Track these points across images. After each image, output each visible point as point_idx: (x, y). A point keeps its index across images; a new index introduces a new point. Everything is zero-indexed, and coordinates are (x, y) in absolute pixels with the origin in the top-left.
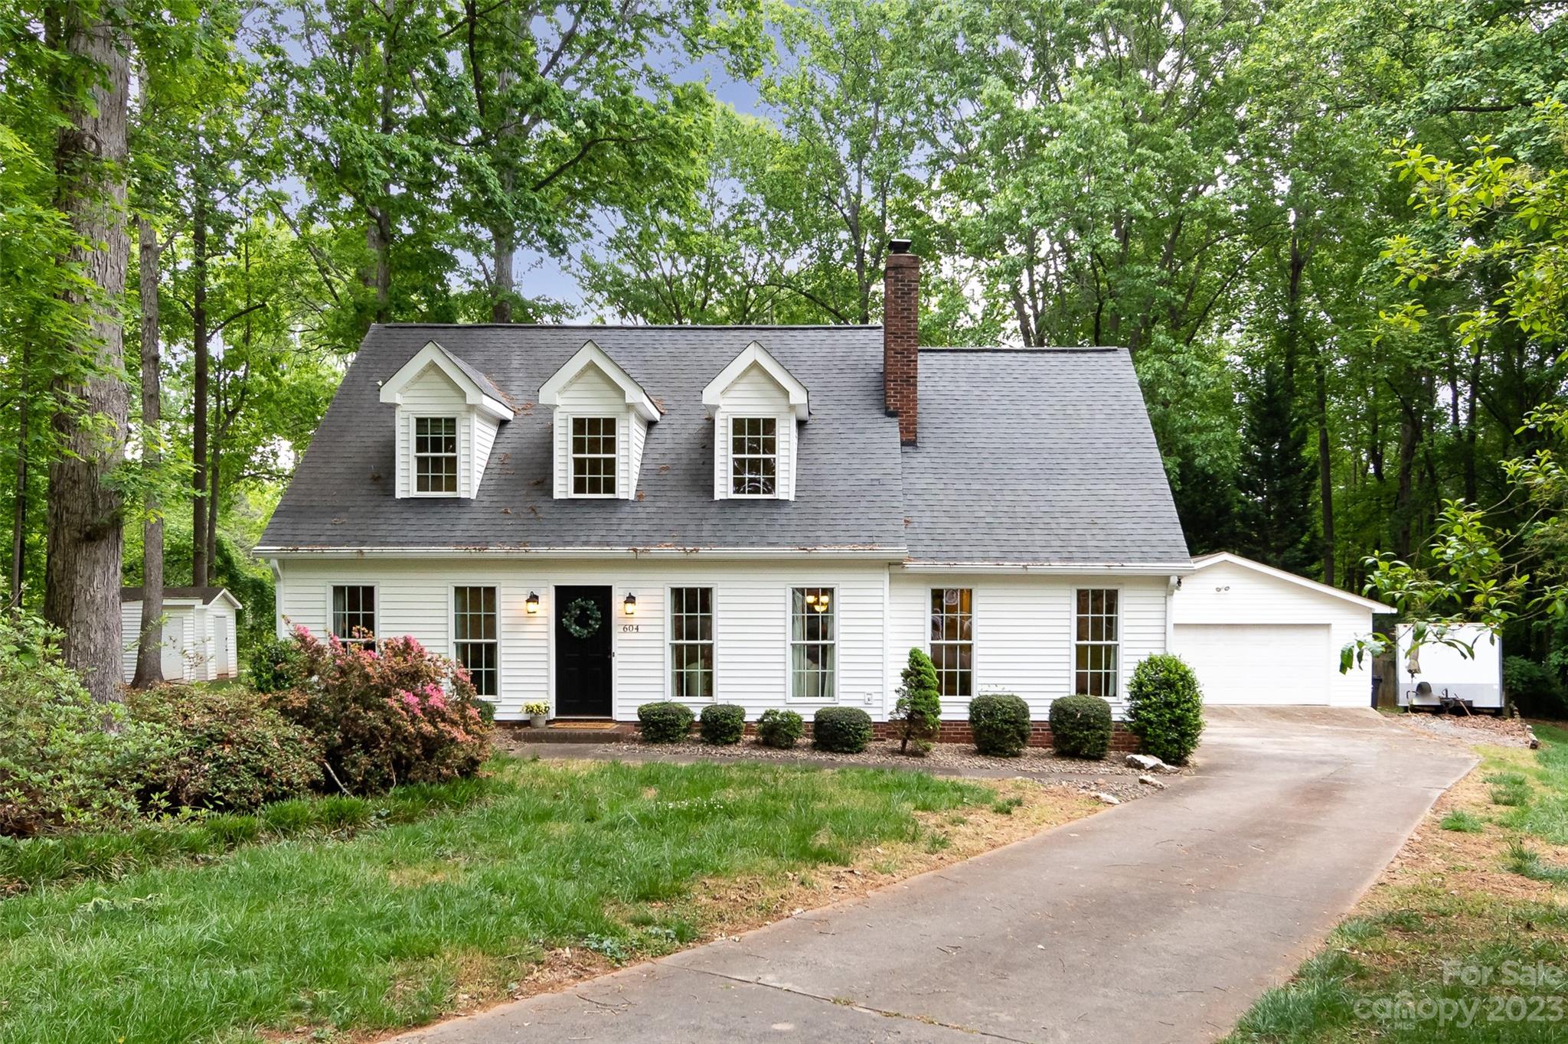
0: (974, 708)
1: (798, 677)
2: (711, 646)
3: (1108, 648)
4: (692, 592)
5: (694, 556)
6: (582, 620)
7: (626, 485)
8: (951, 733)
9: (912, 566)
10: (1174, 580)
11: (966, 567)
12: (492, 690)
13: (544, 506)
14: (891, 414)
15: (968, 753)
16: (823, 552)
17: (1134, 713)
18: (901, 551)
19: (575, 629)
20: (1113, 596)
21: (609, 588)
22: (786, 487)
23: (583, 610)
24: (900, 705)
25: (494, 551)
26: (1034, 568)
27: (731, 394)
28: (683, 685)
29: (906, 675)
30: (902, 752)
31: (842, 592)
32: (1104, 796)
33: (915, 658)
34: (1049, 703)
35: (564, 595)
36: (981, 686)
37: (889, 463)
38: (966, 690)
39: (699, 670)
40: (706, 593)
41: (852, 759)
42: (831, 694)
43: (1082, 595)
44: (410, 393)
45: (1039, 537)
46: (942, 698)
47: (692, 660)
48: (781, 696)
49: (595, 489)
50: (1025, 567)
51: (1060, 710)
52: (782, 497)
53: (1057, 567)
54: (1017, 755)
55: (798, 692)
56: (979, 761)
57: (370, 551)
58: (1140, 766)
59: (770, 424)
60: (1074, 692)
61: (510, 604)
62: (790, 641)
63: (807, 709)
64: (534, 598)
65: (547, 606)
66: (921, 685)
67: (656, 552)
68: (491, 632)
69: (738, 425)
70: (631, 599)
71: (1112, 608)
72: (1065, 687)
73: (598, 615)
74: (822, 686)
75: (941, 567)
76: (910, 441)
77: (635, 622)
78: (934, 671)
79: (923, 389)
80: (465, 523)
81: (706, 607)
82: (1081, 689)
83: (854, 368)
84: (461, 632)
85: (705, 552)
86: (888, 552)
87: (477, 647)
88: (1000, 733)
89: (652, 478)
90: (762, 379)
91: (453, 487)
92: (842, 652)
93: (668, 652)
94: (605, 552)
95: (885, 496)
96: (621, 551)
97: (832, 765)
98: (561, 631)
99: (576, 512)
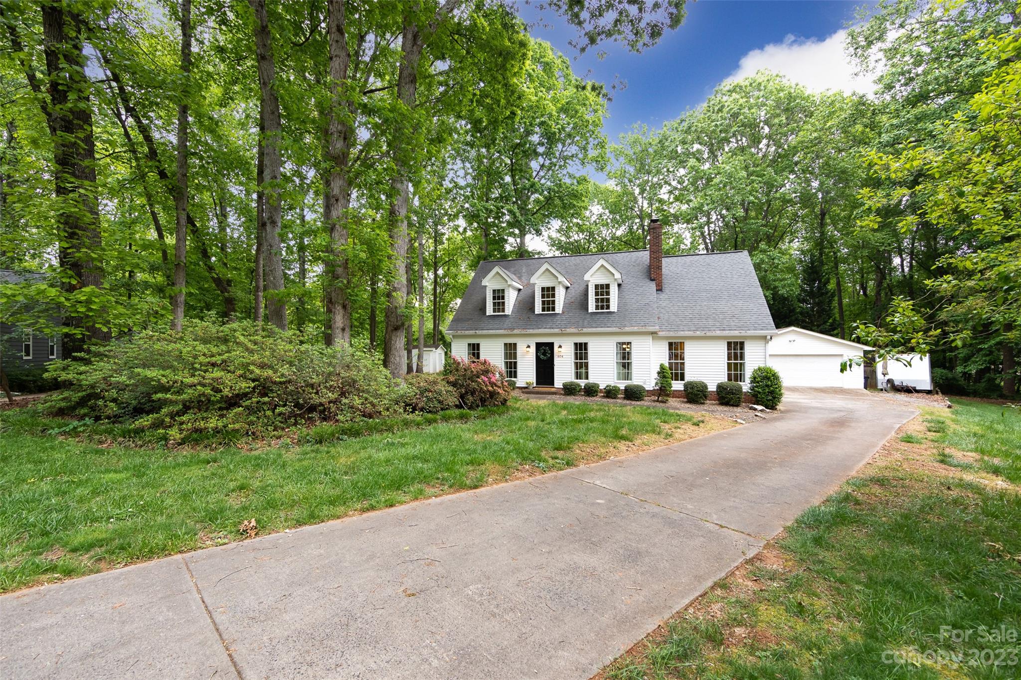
0: (686, 386)
1: (619, 373)
2: (587, 362)
3: (741, 364)
4: (581, 344)
5: (581, 332)
6: (544, 354)
7: (559, 308)
8: (676, 394)
9: (661, 334)
10: (769, 337)
11: (682, 334)
12: (515, 377)
13: (532, 316)
14: (652, 280)
15: (683, 402)
16: (627, 329)
17: (752, 389)
18: (656, 328)
19: (542, 357)
20: (742, 344)
21: (553, 343)
22: (614, 307)
23: (545, 350)
24: (657, 384)
25: (516, 331)
26: (709, 334)
27: (594, 276)
28: (578, 376)
29: (659, 373)
30: (658, 401)
31: (635, 344)
32: (739, 420)
33: (662, 367)
34: (716, 384)
35: (539, 346)
36: (688, 378)
37: (651, 298)
38: (682, 379)
39: (583, 371)
40: (586, 344)
41: (638, 403)
42: (631, 380)
43: (729, 344)
44: (491, 282)
45: (711, 322)
46: (673, 382)
47: (581, 367)
48: (613, 380)
49: (548, 310)
50: (705, 333)
51: (720, 387)
52: (612, 311)
53: (718, 333)
54: (703, 404)
55: (619, 379)
56: (688, 405)
57: (479, 332)
58: (755, 409)
59: (608, 286)
60: (726, 380)
61: (521, 349)
62: (616, 361)
63: (622, 385)
64: (529, 347)
65: (533, 349)
66: (664, 377)
67: (569, 330)
68: (515, 358)
69: (597, 286)
70: (560, 347)
71: (742, 348)
72: (724, 379)
73: (550, 352)
74: (627, 377)
75: (672, 334)
76: (660, 289)
77: (562, 354)
78: (669, 372)
79: (664, 270)
80: (507, 323)
81: (586, 349)
82: (730, 379)
83: (638, 265)
84: (506, 358)
85: (585, 330)
86: (651, 329)
87: (511, 363)
88: (696, 395)
89: (567, 306)
90: (605, 271)
91: (503, 311)
92: (635, 365)
93: (573, 365)
94: (552, 331)
95: (650, 309)
96: (557, 331)
97: (631, 405)
98: (538, 358)
99: (542, 318)
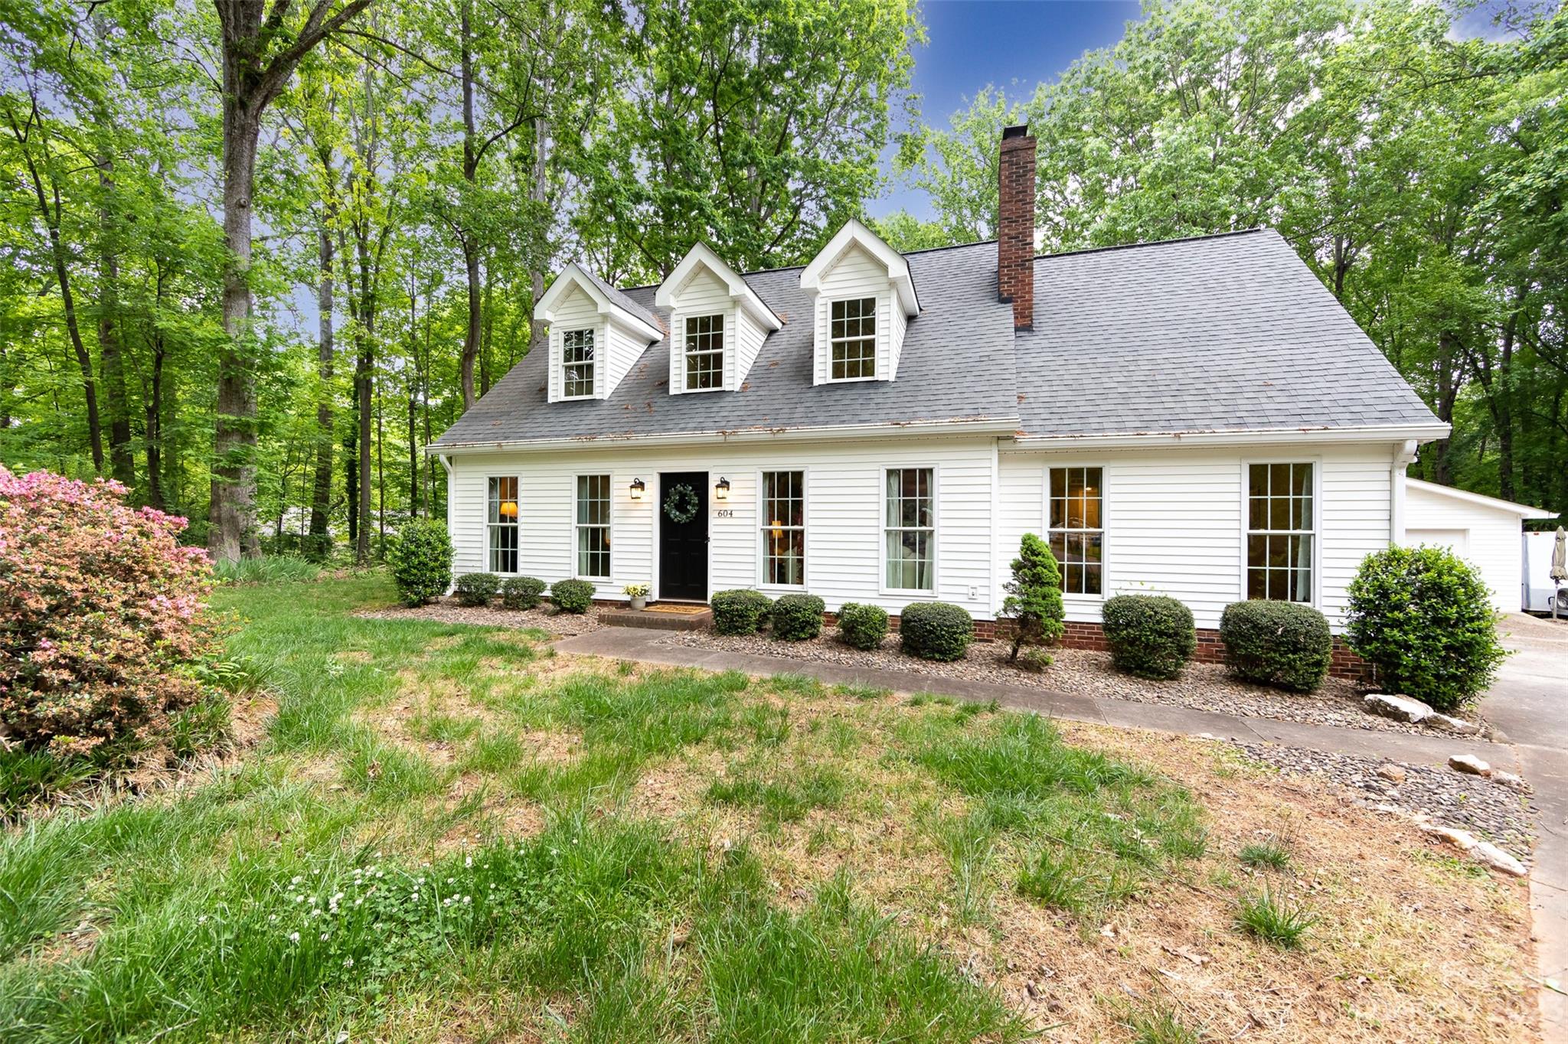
0: (1109, 611)
1: (893, 567)
2: (802, 532)
3: (1297, 540)
4: (783, 475)
5: (780, 436)
6: (681, 506)
7: (734, 376)
8: (1079, 636)
9: (1026, 441)
10: (1410, 447)
11: (1095, 440)
12: (606, 571)
13: (660, 401)
14: (1006, 301)
15: (1098, 666)
16: (920, 426)
18: (1012, 421)
19: (674, 514)
20: (1304, 473)
21: (706, 474)
22: (886, 366)
23: (683, 496)
24: (1009, 604)
25: (602, 441)
26: (1188, 439)
27: (831, 278)
28: (779, 572)
29: (1017, 567)
30: (1010, 661)
31: (942, 473)
33: (1029, 547)
34: (1222, 607)
35: (668, 481)
36: (1114, 586)
38: (1094, 587)
39: (791, 556)
40: (798, 476)
42: (930, 586)
43: (1257, 472)
44: (561, 312)
45: (1192, 405)
46: (1066, 596)
47: (784, 548)
48: (874, 587)
49: (705, 384)
50: (1177, 436)
51: (1233, 619)
52: (881, 378)
53: (1224, 435)
54: (1173, 677)
55: (893, 583)
56: (1122, 686)
57: (509, 445)
59: (869, 305)
60: (1244, 597)
61: (619, 493)
62: (883, 526)
63: (895, 603)
64: (640, 485)
65: (652, 492)
66: (1037, 580)
67: (745, 434)
68: (606, 518)
69: (838, 308)
70: (724, 484)
71: (1303, 486)
72: (1237, 591)
73: (696, 500)
74: (921, 577)
75: (1063, 442)
76: (1024, 326)
77: (729, 507)
78: (1055, 563)
79: (1040, 284)
80: (591, 417)
81: (798, 491)
82: (1255, 587)
84: (582, 517)
85: (791, 433)
86: (994, 424)
87: (594, 532)
88: (1153, 649)
89: (760, 375)
90: (861, 259)
91: (590, 391)
92: (942, 539)
93: (760, 538)
94: (698, 437)
95: (994, 369)
96: (711, 436)
98: (664, 517)
99: (685, 405)
